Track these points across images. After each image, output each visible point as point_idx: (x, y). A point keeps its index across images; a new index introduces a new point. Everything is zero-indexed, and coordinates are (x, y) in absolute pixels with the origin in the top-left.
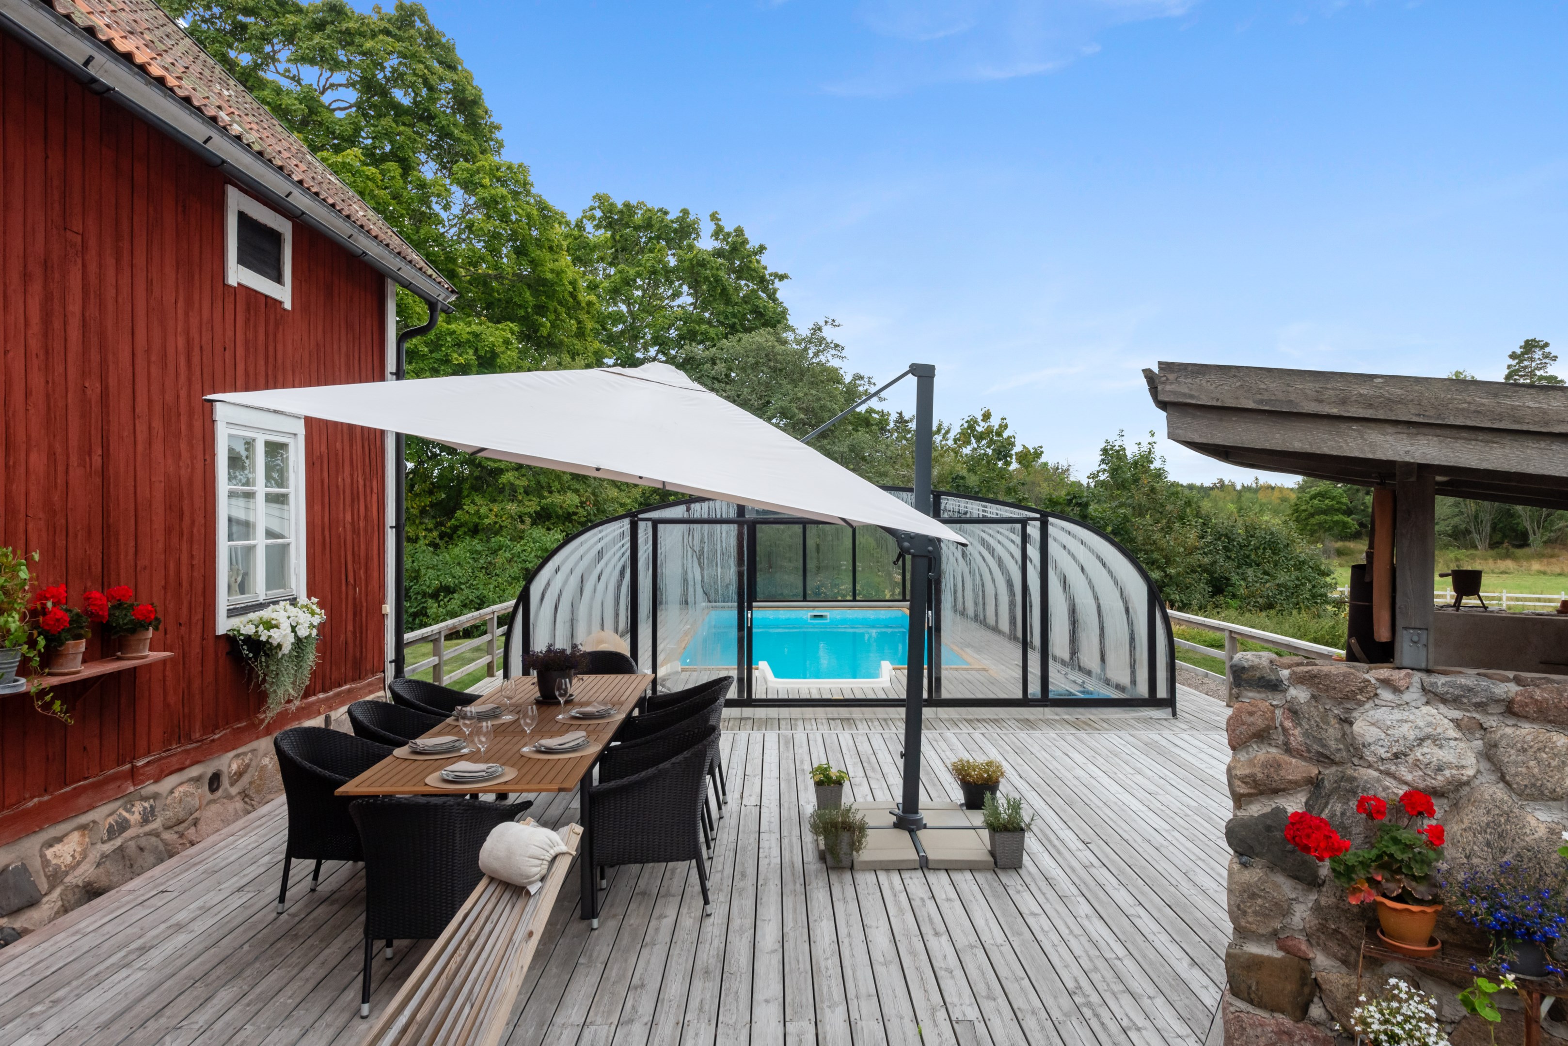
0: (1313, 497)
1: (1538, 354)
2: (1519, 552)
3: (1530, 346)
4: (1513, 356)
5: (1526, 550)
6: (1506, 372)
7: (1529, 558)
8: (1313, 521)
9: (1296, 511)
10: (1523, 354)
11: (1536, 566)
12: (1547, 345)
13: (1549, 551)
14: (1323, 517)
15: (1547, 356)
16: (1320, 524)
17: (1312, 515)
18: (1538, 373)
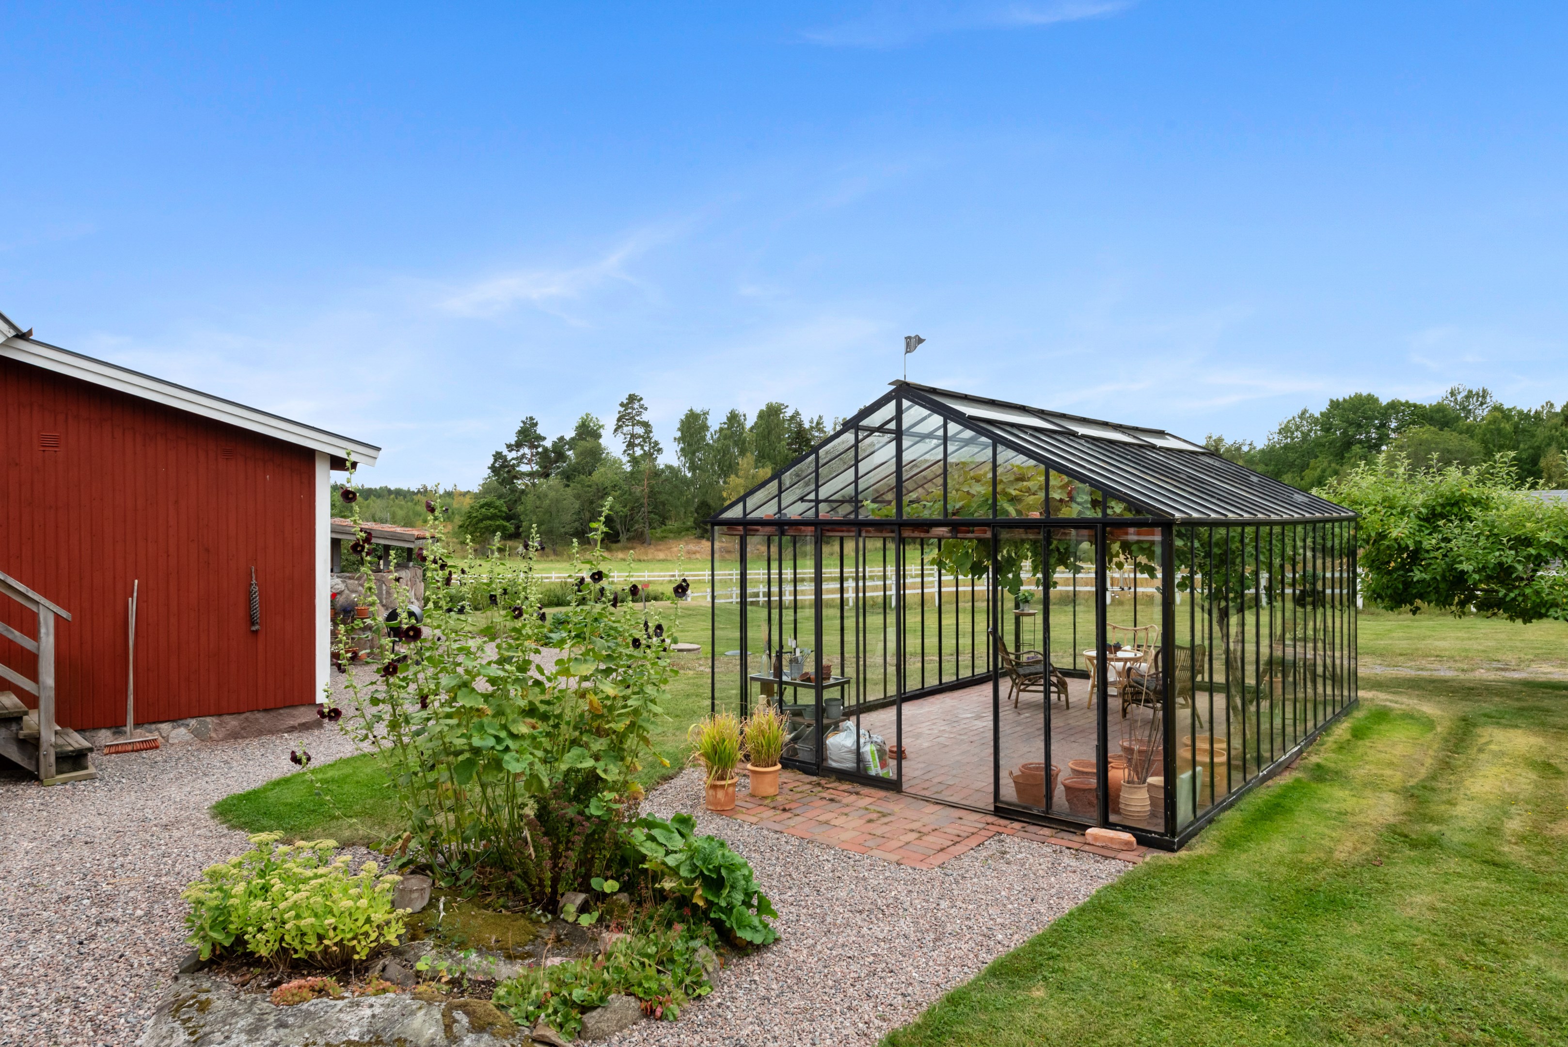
0: (482, 507)
1: (636, 406)
2: (614, 546)
3: (632, 398)
4: (622, 405)
5: (619, 545)
6: (618, 416)
7: (618, 550)
8: (481, 525)
9: (469, 517)
10: (628, 404)
11: (620, 555)
12: (641, 399)
13: (630, 545)
14: (489, 522)
15: (642, 407)
16: (487, 528)
17: (481, 520)
18: (637, 418)
